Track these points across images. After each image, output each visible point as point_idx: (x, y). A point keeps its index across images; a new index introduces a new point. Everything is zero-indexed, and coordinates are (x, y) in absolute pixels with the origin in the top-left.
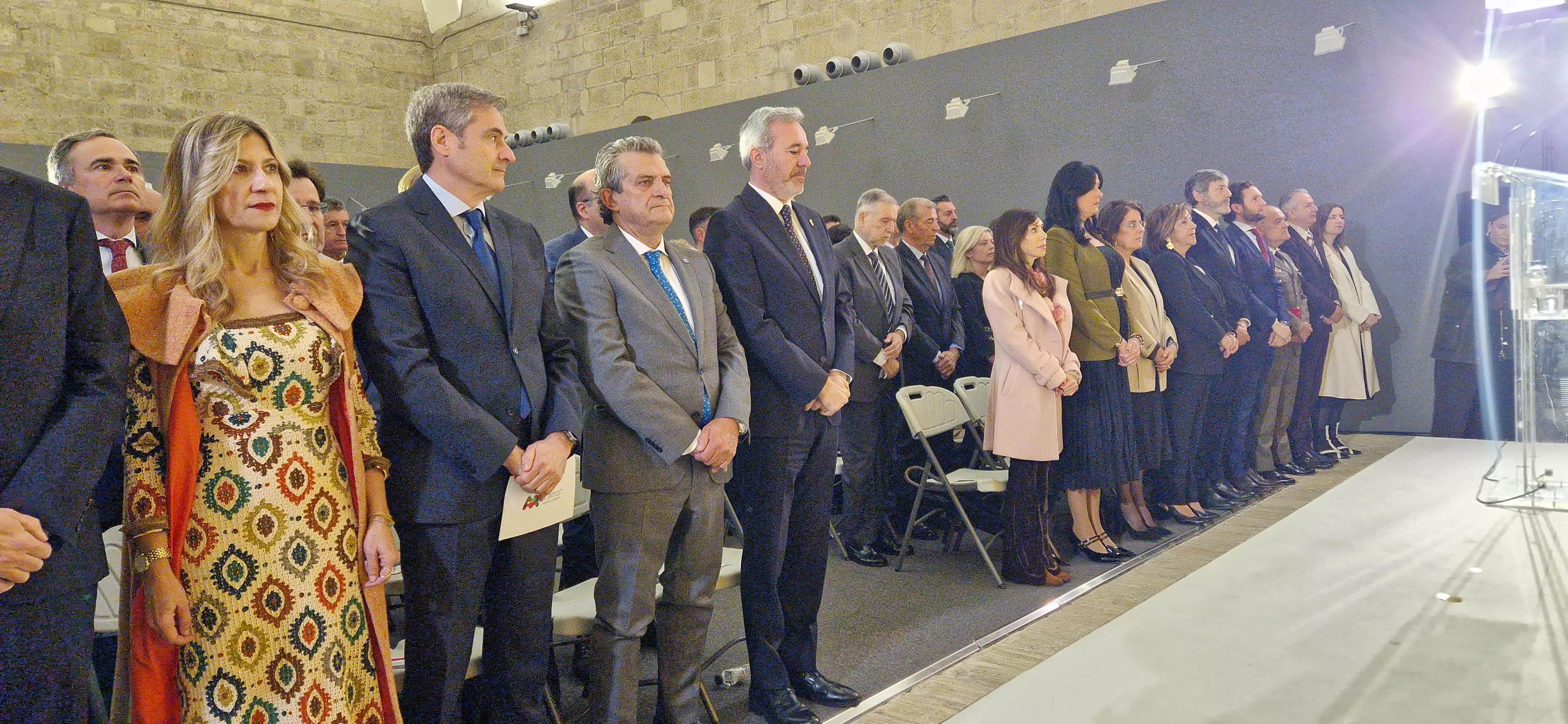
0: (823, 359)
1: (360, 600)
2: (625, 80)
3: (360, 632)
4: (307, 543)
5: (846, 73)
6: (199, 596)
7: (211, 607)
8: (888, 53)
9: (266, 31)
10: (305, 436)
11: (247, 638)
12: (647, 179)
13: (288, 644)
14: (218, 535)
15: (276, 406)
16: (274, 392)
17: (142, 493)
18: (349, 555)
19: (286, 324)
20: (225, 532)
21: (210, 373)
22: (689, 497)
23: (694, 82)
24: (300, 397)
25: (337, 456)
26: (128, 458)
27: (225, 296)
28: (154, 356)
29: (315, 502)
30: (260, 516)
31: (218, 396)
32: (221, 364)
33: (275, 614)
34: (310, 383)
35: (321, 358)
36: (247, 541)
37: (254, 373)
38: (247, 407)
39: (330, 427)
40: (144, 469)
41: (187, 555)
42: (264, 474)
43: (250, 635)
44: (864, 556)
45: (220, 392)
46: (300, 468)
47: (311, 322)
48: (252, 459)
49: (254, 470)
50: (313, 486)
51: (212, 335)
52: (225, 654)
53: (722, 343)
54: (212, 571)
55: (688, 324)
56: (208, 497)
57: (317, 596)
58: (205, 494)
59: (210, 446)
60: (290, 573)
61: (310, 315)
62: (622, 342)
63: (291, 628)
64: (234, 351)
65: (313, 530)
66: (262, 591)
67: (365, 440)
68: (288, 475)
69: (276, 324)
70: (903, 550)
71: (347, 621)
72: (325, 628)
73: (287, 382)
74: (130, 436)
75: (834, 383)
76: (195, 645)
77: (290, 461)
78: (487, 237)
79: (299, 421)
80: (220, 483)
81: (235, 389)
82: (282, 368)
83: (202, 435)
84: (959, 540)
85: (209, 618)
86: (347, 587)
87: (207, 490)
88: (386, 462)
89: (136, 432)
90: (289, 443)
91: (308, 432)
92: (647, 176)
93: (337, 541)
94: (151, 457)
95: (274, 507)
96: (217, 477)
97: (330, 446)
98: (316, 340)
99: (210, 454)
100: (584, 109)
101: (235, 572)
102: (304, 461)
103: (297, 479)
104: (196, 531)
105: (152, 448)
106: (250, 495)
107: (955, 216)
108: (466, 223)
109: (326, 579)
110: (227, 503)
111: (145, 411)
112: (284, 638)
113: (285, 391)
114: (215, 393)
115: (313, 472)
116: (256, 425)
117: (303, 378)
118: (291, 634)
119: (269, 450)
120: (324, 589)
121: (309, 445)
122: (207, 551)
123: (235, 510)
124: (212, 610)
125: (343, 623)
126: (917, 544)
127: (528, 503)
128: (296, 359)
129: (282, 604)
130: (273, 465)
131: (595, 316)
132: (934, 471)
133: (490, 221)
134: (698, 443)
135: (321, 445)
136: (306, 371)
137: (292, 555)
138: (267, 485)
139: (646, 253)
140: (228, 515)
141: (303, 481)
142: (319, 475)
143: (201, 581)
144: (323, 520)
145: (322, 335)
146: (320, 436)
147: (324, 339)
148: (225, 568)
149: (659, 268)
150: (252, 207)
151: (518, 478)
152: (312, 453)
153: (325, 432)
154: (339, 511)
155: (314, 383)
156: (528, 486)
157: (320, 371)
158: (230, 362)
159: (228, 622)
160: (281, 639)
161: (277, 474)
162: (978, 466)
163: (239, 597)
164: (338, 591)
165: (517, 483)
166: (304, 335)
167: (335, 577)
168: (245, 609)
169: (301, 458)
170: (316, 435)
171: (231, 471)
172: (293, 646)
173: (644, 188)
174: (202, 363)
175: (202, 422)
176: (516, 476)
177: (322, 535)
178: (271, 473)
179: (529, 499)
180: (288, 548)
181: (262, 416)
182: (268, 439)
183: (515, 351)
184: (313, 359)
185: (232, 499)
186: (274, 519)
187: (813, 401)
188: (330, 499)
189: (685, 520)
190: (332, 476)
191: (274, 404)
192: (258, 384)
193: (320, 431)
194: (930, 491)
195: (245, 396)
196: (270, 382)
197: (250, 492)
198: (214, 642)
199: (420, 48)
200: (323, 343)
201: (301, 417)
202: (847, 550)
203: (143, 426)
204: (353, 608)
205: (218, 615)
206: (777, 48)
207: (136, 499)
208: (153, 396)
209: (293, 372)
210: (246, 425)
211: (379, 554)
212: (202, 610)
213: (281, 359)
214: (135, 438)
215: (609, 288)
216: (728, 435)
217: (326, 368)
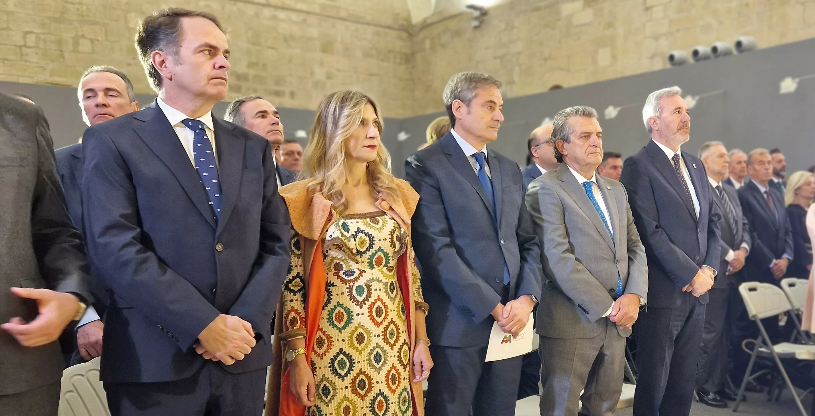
0: (697, 258)
1: (409, 389)
2: (546, 59)
3: (407, 409)
4: (382, 352)
5: (706, 58)
6: (321, 377)
7: (328, 385)
8: (739, 44)
9: (304, 21)
10: (384, 286)
11: (346, 405)
12: (586, 135)
13: (368, 411)
14: (334, 342)
15: (369, 267)
16: (369, 259)
17: (293, 314)
18: (404, 361)
19: (376, 218)
20: (338, 340)
21: (334, 245)
22: (604, 344)
23: (595, 61)
24: (383, 263)
25: (400, 299)
26: (287, 293)
27: (343, 200)
28: (304, 233)
29: (388, 326)
30: (358, 332)
31: (338, 259)
32: (342, 240)
33: (363, 393)
34: (388, 254)
35: (395, 239)
36: (349, 347)
37: (359, 246)
38: (354, 266)
39: (397, 282)
40: (295, 300)
41: (316, 352)
42: (361, 307)
43: (348, 404)
44: (711, 400)
45: (339, 257)
46: (381, 305)
47: (390, 217)
48: (355, 298)
49: (356, 305)
50: (388, 317)
51: (336, 223)
52: (334, 414)
53: (630, 244)
54: (329, 363)
55: (610, 230)
56: (329, 318)
57: (386, 384)
58: (328, 317)
59: (332, 288)
60: (372, 369)
61: (390, 213)
62: (567, 240)
63: (371, 402)
64: (348, 233)
65: (386, 343)
66: (356, 378)
67: (415, 292)
68: (374, 309)
69: (371, 218)
70: (739, 398)
71: (401, 401)
72: (389, 404)
73: (376, 253)
74: (288, 280)
75: (703, 275)
76: (317, 407)
77: (376, 301)
78: (487, 169)
79: (381, 277)
80: (336, 311)
81: (348, 255)
82: (374, 244)
83: (327, 282)
84: (780, 392)
85: (326, 391)
86: (402, 381)
87: (329, 315)
88: (427, 305)
89: (291, 278)
90: (376, 290)
91: (386, 284)
92: (587, 133)
93: (398, 352)
94: (298, 293)
95: (365, 328)
96: (335, 307)
97: (397, 293)
98: (393, 228)
99: (332, 293)
100: (516, 78)
101: (342, 364)
102: (384, 301)
103: (379, 312)
104: (322, 338)
105: (299, 288)
106: (353, 319)
107: (784, 163)
108: (475, 160)
109: (391, 374)
110: (340, 323)
111: (296, 266)
112: (367, 407)
113: (375, 258)
114: (336, 257)
115: (388, 308)
116: (358, 278)
117: (385, 251)
118: (370, 405)
119: (364, 293)
120: (390, 380)
121: (386, 292)
122: (327, 351)
123: (344, 328)
124: (328, 387)
125: (399, 402)
126: (749, 394)
127: (505, 340)
128: (382, 239)
129: (367, 387)
130: (366, 302)
131: (550, 223)
132: (764, 343)
133: (490, 159)
134: (613, 310)
135: (392, 293)
136: (387, 246)
137: (374, 357)
138: (363, 314)
139: (584, 183)
140: (340, 330)
141: (383, 313)
142: (391, 311)
143: (323, 368)
144: (391, 338)
145: (396, 226)
146: (392, 287)
147: (397, 228)
148: (337, 362)
149: (592, 193)
150: (366, 147)
151: (499, 322)
152: (388, 297)
153: (395, 285)
154: (400, 333)
155: (391, 255)
156: (506, 328)
157: (395, 247)
158: (346, 239)
159: (336, 395)
160: (365, 408)
161: (368, 308)
162: (797, 341)
163: (343, 380)
164: (397, 383)
165: (499, 326)
166: (386, 225)
167: (396, 374)
168: (346, 388)
169: (382, 300)
170: (390, 286)
171: (343, 304)
172: (371, 413)
173: (584, 141)
174: (330, 239)
175: (327, 274)
176: (498, 321)
177: (390, 347)
178: (365, 307)
179: (505, 337)
180: (372, 354)
181: (362, 272)
182: (364, 287)
183: (502, 242)
184: (391, 240)
185: (343, 321)
186: (365, 335)
187: (688, 285)
188: (396, 325)
189: (600, 359)
190: (398, 312)
191: (368, 266)
192: (360, 253)
193: (392, 284)
194: (761, 357)
195: (353, 260)
196: (367, 252)
197: (353, 317)
198: (328, 406)
199: (404, 35)
200: (396, 230)
201: (383, 275)
202: (698, 394)
203: (295, 275)
204: (405, 394)
205: (331, 390)
206: (656, 38)
207: (290, 318)
208: (301, 257)
209: (380, 247)
210: (352, 277)
211: (422, 363)
212: (322, 386)
213: (374, 239)
214: (290, 281)
215: (560, 205)
216: (633, 306)
217: (398, 245)
